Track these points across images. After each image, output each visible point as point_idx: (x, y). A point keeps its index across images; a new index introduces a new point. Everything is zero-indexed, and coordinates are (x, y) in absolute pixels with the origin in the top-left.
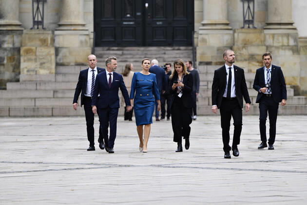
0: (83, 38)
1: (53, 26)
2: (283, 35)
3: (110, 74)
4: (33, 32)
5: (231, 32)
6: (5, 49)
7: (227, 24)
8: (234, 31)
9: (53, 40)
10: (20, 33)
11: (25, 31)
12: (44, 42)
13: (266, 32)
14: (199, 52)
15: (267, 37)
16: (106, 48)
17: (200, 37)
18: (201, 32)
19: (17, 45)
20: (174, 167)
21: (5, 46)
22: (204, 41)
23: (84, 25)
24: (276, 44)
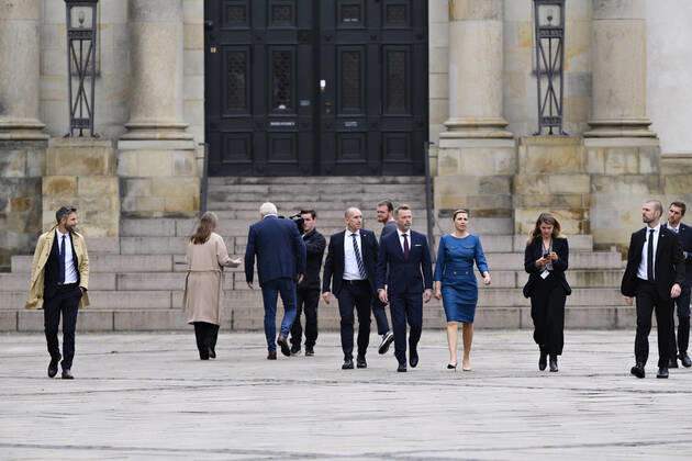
0: (182, 157)
1: (114, 131)
2: (627, 150)
3: (405, 236)
4: (71, 143)
5: (512, 144)
6: (8, 182)
7: (502, 127)
8: (519, 143)
9: (115, 162)
10: (42, 144)
11: (51, 142)
12: (94, 165)
13: (589, 142)
14: (439, 187)
15: (592, 154)
16: (233, 179)
17: (442, 155)
18: (443, 143)
19: (35, 172)
21: (8, 173)
22: (451, 163)
23: (183, 128)
24: (611, 171)
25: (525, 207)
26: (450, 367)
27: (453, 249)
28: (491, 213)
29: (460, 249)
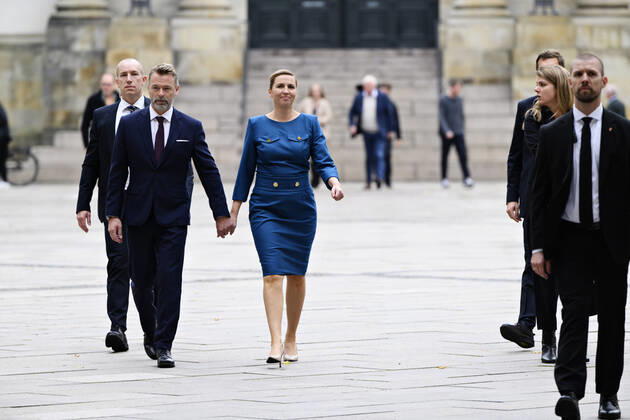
0: (227, 33)
1: (168, 10)
2: (609, 28)
3: (161, 120)
4: (132, 20)
5: (510, 22)
6: (77, 55)
7: (502, 7)
8: (516, 20)
9: (169, 37)
10: (106, 22)
11: (115, 20)
12: (151, 40)
13: (578, 21)
14: (449, 58)
15: (580, 31)
16: (270, 51)
17: (451, 31)
18: (453, 21)
19: (100, 46)
20: (408, 277)
21: (78, 47)
22: (459, 38)
23: (226, 8)
24: (597, 45)
25: (521, 76)
26: (271, 360)
27: (269, 143)
28: (492, 81)
29: (283, 142)
